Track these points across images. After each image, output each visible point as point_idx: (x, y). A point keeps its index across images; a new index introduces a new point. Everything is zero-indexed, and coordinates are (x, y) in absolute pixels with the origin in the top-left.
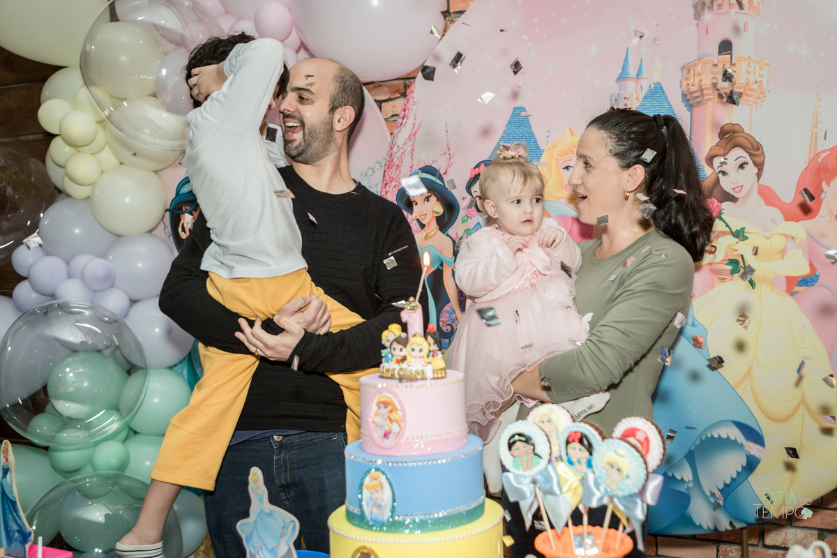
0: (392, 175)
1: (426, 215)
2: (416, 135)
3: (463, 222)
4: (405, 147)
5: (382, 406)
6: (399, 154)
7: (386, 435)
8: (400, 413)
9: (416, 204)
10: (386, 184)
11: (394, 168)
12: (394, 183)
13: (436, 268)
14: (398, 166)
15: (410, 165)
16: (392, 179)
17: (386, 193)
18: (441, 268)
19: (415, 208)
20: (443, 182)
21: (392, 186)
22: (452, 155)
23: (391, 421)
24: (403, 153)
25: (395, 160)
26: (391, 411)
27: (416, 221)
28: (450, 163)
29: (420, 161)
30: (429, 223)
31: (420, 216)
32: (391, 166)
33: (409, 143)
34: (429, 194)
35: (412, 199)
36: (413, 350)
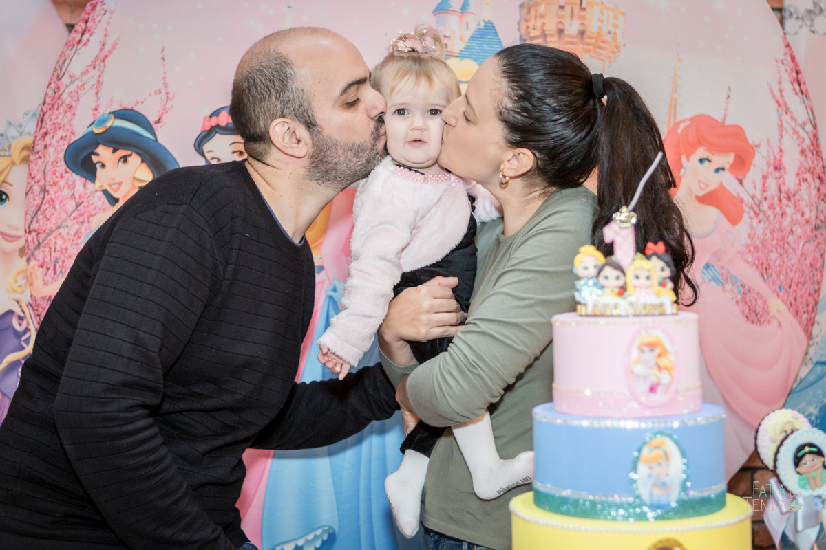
0: (59, 120)
1: (120, 184)
2: (106, 61)
4: (85, 78)
5: (646, 349)
6: (73, 88)
7: (653, 389)
8: (671, 357)
9: (103, 166)
10: (46, 134)
11: (62, 109)
12: (60, 133)
14: (70, 107)
15: (94, 105)
16: (57, 127)
17: (45, 147)
19: (100, 171)
20: (154, 135)
21: (57, 137)
22: (171, 96)
23: (660, 368)
24: (82, 87)
25: (65, 96)
26: (660, 356)
27: (101, 193)
28: (168, 106)
29: (112, 100)
30: (126, 196)
31: (110, 185)
32: (56, 106)
33: (92, 72)
34: (128, 152)
35: (94, 159)
36: (637, 277)
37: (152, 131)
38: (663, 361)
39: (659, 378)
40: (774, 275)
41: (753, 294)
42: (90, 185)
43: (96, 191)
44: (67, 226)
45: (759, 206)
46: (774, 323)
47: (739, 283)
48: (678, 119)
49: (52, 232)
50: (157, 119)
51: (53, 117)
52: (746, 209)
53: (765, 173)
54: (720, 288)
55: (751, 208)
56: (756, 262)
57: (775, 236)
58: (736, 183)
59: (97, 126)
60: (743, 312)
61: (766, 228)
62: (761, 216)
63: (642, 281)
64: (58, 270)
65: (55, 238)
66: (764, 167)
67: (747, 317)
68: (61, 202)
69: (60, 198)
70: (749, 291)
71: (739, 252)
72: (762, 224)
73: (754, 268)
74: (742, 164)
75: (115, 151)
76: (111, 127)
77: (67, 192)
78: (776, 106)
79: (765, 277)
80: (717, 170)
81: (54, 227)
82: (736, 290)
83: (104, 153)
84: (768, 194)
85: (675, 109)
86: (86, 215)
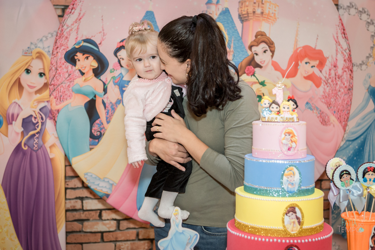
0: (62, 42)
1: (85, 67)
2: (81, 20)
3: (111, 72)
4: (73, 27)
5: (287, 134)
6: (68, 30)
7: (289, 149)
8: (296, 138)
9: (79, 60)
10: (57, 48)
11: (63, 38)
12: (63, 47)
13: (91, 98)
14: (67, 38)
15: (76, 37)
16: (62, 45)
17: (57, 53)
18: (94, 98)
19: (78, 63)
20: (98, 48)
21: (62, 49)
22: (105, 34)
24: (71, 30)
25: (65, 33)
26: (292, 137)
27: (78, 71)
28: (104, 38)
29: (83, 35)
30: (87, 72)
31: (82, 68)
32: (61, 37)
33: (75, 24)
34: (88, 55)
35: (76, 57)
36: (284, 108)
37: (97, 47)
38: (293, 139)
39: (292, 145)
40: (332, 107)
41: (324, 114)
42: (74, 68)
43: (76, 70)
44: (65, 83)
45: (327, 81)
46: (332, 125)
47: (319, 110)
48: (298, 47)
49: (59, 85)
50: (100, 43)
51: (60, 41)
52: (322, 82)
53: (330, 68)
54: (312, 111)
55: (325, 81)
56: (326, 102)
57: (333, 92)
58: (319, 72)
59: (77, 45)
60: (320, 121)
61: (330, 89)
62: (328, 84)
63: (286, 109)
64: (61, 100)
65: (61, 87)
66: (330, 66)
67: (322, 123)
68: (63, 74)
69: (63, 72)
70: (323, 113)
71: (319, 98)
72: (328, 88)
73: (325, 104)
74: (321, 65)
75: (83, 55)
76: (82, 46)
77: (65, 70)
78: (335, 42)
79: (329, 108)
80: (312, 67)
81: (60, 83)
82: (318, 112)
83: (79, 55)
84: (331, 76)
85: (297, 43)
86: (72, 79)
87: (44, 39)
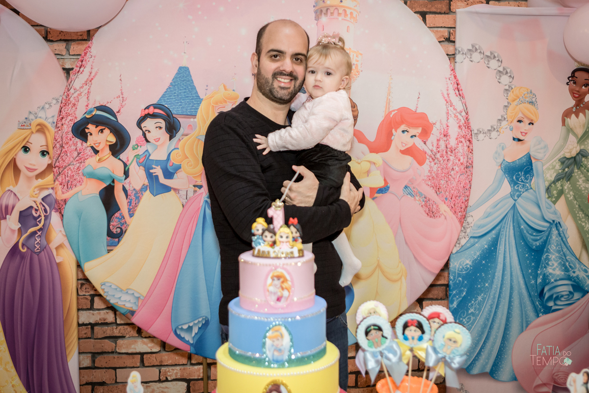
0: (69, 111)
1: (100, 143)
2: (92, 81)
3: (134, 150)
4: (82, 90)
5: (275, 279)
6: (76, 95)
7: (279, 299)
8: (290, 283)
9: (91, 134)
10: (62, 118)
11: (70, 106)
12: (70, 118)
13: (108, 184)
14: (74, 105)
15: (86, 104)
16: (68, 115)
17: (62, 125)
18: (112, 184)
19: (89, 137)
20: (116, 118)
21: (68, 120)
22: (125, 99)
23: (283, 289)
24: (80, 94)
25: (71, 99)
26: (283, 282)
27: (90, 148)
28: (123, 104)
29: (95, 101)
30: (102, 149)
31: (94, 144)
32: (67, 104)
33: (85, 87)
34: (103, 128)
35: (87, 131)
36: (282, 237)
37: (115, 116)
38: (285, 285)
39: (282, 294)
40: (442, 192)
41: (431, 202)
42: (85, 144)
43: (88, 147)
44: (73, 164)
45: (435, 156)
46: (443, 217)
47: (423, 196)
48: (391, 110)
49: (66, 167)
50: (118, 111)
51: (66, 110)
52: (428, 157)
53: (438, 138)
54: (413, 198)
55: (431, 156)
56: (433, 185)
57: (444, 171)
58: (422, 143)
59: (88, 114)
60: (425, 211)
61: (439, 167)
62: (436, 160)
63: (284, 239)
64: (69, 186)
65: (68, 170)
66: (439, 135)
67: (427, 214)
68: (70, 152)
69: (70, 150)
70: (429, 200)
71: (423, 180)
72: (436, 165)
73: (432, 188)
74: (426, 133)
75: (96, 127)
76: (95, 115)
77: (73, 147)
78: (446, 102)
79: (438, 193)
80: (412, 137)
81: (67, 165)
82: (421, 200)
83: (91, 128)
84: (440, 149)
85: (389, 104)
86: (83, 159)
87: (47, 106)
